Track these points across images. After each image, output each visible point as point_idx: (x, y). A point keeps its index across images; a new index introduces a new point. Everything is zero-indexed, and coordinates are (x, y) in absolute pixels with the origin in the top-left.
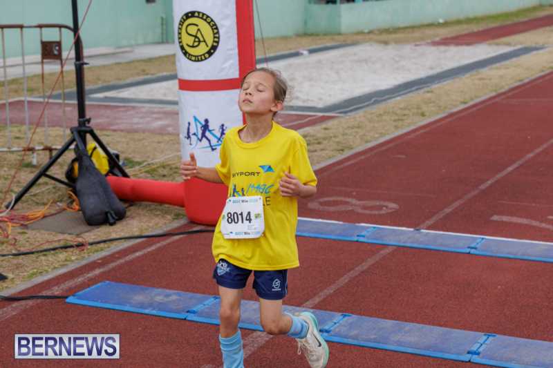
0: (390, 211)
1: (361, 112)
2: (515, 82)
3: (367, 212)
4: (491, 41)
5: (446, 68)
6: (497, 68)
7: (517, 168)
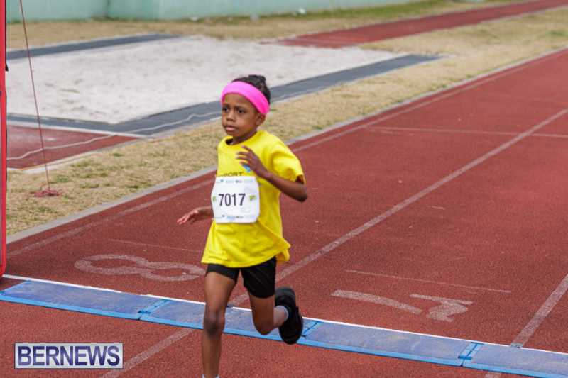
0: (191, 278)
1: (170, 134)
2: (392, 103)
3: (159, 278)
4: (366, 44)
5: (299, 78)
6: (369, 82)
7: (379, 224)
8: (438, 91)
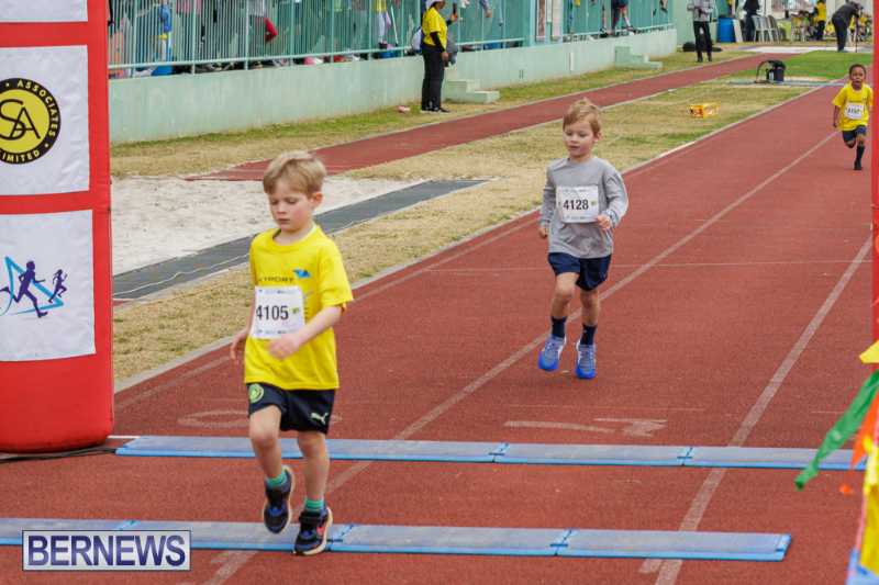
2: (447, 242)
8: (500, 224)
